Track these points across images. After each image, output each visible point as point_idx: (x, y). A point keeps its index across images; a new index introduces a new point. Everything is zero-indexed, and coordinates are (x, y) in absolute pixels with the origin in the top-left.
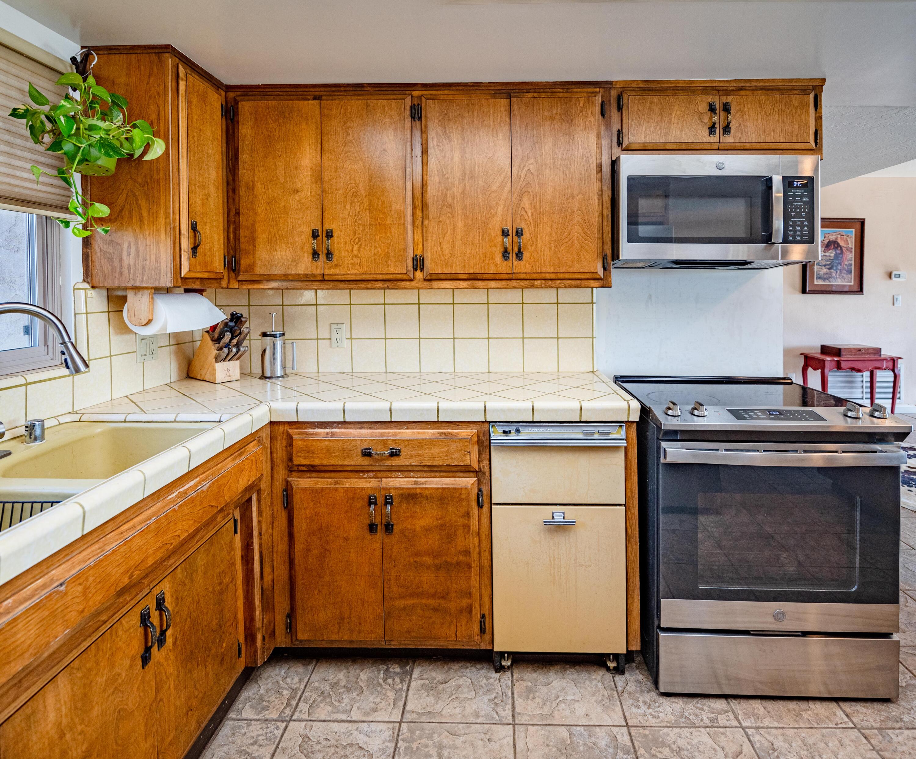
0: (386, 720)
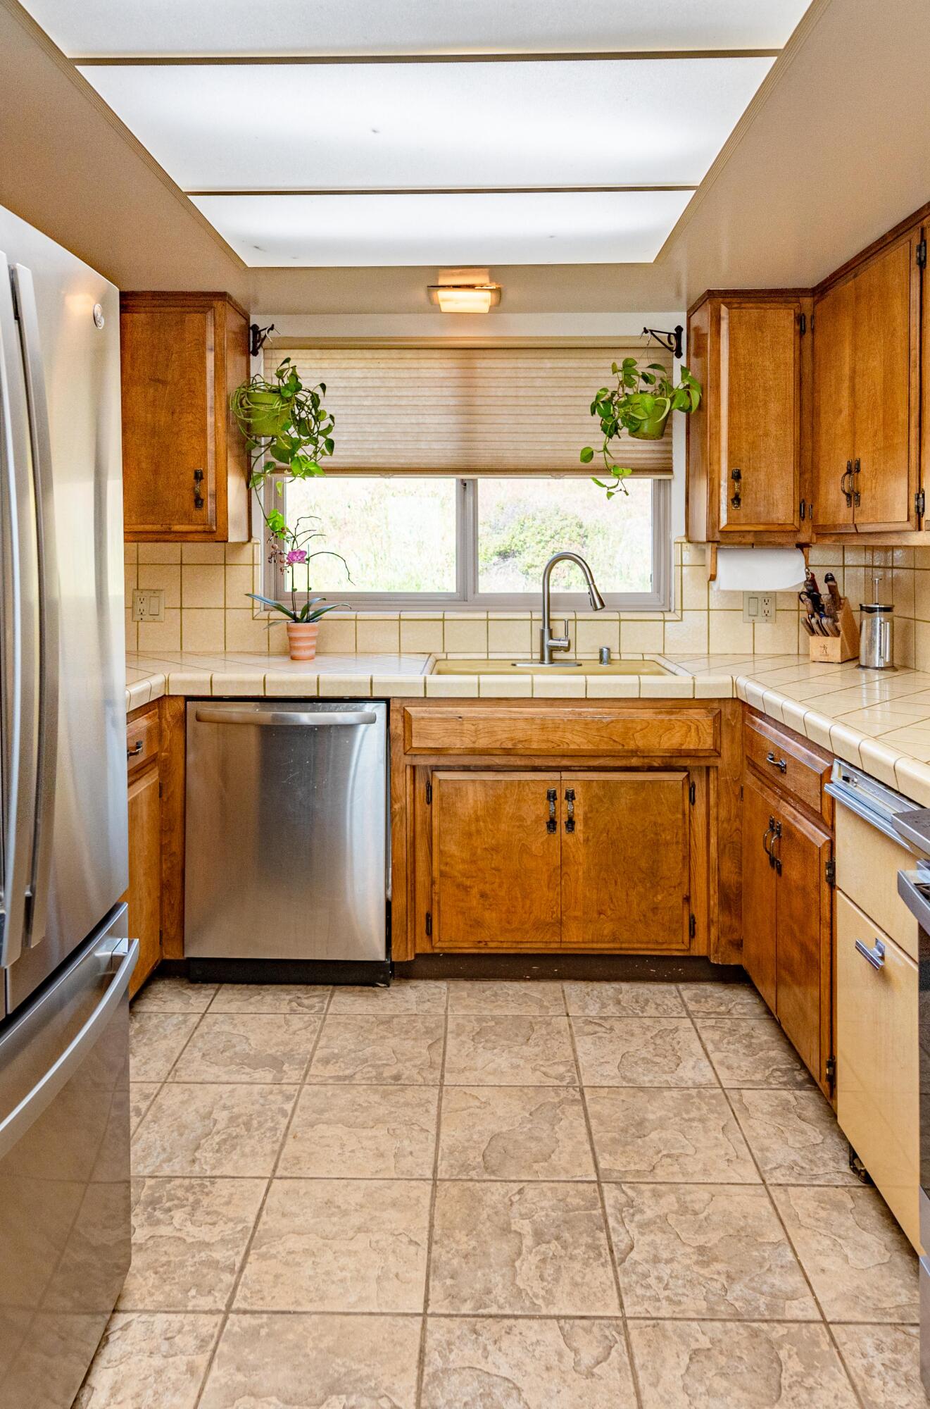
0: (720, 1077)
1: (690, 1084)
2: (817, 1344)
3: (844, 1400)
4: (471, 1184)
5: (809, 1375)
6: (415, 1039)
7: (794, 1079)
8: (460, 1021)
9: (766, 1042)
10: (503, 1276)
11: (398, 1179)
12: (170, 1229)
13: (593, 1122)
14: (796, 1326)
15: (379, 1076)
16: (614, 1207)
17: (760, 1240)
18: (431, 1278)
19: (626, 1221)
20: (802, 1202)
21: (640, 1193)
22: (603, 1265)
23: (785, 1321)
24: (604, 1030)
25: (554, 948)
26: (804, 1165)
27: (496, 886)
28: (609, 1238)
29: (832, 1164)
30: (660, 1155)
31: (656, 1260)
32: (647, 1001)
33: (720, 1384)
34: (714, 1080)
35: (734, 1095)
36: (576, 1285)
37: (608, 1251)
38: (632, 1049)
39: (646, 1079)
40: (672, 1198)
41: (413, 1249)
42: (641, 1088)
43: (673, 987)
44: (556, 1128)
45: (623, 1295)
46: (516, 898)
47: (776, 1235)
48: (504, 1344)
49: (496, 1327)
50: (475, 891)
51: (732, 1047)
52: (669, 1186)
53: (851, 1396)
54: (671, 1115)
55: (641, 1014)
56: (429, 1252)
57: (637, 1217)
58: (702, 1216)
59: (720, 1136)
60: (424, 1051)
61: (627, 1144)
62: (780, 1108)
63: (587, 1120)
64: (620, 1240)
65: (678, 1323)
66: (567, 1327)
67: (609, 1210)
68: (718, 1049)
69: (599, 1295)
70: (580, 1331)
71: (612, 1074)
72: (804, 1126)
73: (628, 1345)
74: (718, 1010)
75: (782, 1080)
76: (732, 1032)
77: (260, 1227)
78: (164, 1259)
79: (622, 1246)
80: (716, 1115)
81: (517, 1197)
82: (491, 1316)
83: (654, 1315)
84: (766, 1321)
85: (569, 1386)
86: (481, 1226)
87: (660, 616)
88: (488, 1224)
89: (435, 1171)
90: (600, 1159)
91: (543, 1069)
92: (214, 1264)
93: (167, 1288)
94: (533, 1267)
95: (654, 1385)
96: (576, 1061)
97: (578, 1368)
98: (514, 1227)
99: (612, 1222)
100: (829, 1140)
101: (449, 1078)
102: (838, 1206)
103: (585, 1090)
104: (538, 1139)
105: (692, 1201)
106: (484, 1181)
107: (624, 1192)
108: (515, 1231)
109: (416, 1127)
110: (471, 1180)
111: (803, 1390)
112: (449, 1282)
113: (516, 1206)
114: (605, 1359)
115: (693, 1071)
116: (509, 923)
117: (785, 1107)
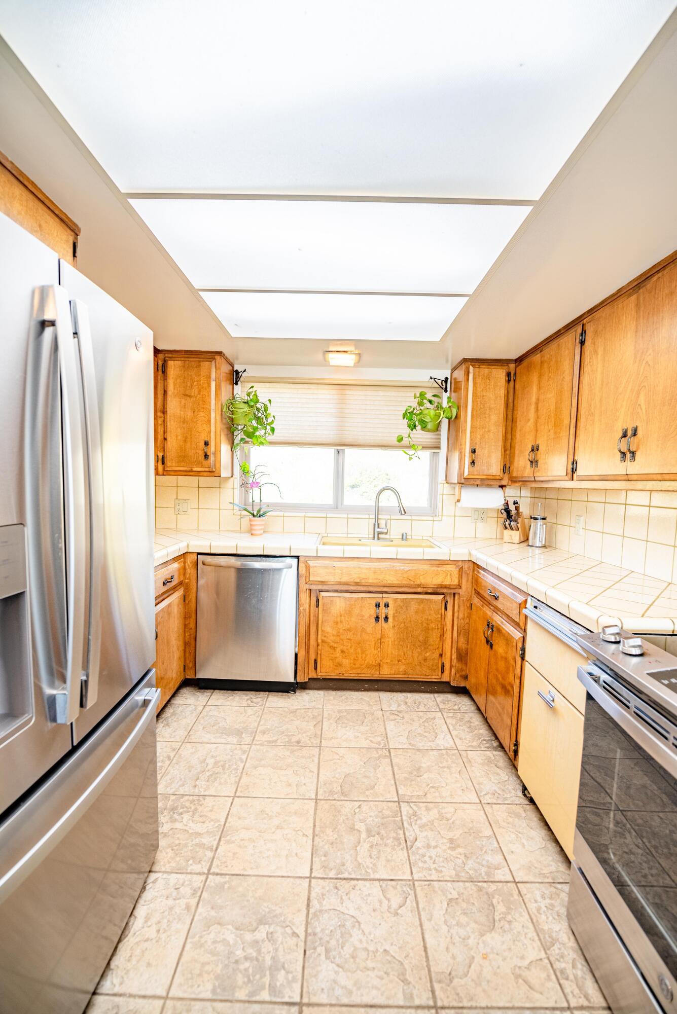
0: (457, 744)
1: (442, 748)
2: (512, 895)
3: (528, 928)
4: (334, 802)
5: (509, 913)
6: (308, 722)
7: (492, 745)
8: (330, 712)
9: (478, 725)
10: (351, 855)
11: (298, 799)
12: (181, 824)
13: (396, 768)
14: (501, 884)
15: (289, 741)
16: (407, 816)
17: (480, 835)
18: (314, 856)
19: (413, 823)
20: (500, 813)
21: (419, 808)
22: (402, 849)
23: (495, 882)
24: (399, 718)
25: (376, 677)
26: (500, 792)
27: (349, 647)
28: (404, 834)
29: (513, 792)
30: (429, 787)
31: (428, 846)
32: (420, 703)
33: (464, 919)
34: (454, 746)
35: (463, 753)
36: (388, 861)
37: (404, 841)
38: (413, 729)
39: (421, 744)
40: (435, 811)
41: (305, 839)
42: (418, 750)
43: (431, 696)
44: (377, 771)
45: (412, 867)
46: (359, 653)
47: (488, 832)
48: (352, 895)
49: (347, 885)
50: (338, 650)
51: (462, 728)
52: (433, 804)
53: (531, 926)
54: (433, 764)
55: (417, 710)
56: (313, 841)
57: (419, 822)
58: (451, 821)
59: (458, 776)
60: (312, 728)
61: (412, 780)
62: (486, 761)
63: (392, 767)
64: (410, 835)
65: (440, 883)
66: (384, 885)
67: (404, 818)
68: (455, 729)
69: (400, 867)
70: (391, 889)
71: (404, 742)
72: (499, 771)
73: (416, 896)
74: (454, 708)
75: (486, 745)
76: (461, 719)
77: (227, 825)
78: (177, 842)
79: (411, 838)
80: (455, 765)
81: (358, 810)
82: (345, 879)
83: (429, 879)
84: (485, 882)
85: (385, 921)
86: (339, 826)
87: (431, 518)
88: (343, 825)
89: (317, 795)
90: (399, 789)
91: (370, 738)
92: (202, 845)
93: (178, 859)
94: (366, 850)
95: (430, 920)
96: (386, 734)
97: (390, 910)
98: (356, 827)
99: (406, 825)
100: (511, 779)
101: (324, 743)
102: (518, 816)
103: (391, 750)
104: (368, 777)
105: (446, 813)
106: (341, 800)
107: (411, 807)
108: (357, 830)
109: (307, 770)
110: (335, 800)
111: (506, 923)
112: (323, 858)
113: (357, 816)
114: (404, 905)
115: (444, 741)
116: (355, 665)
117: (489, 761)
